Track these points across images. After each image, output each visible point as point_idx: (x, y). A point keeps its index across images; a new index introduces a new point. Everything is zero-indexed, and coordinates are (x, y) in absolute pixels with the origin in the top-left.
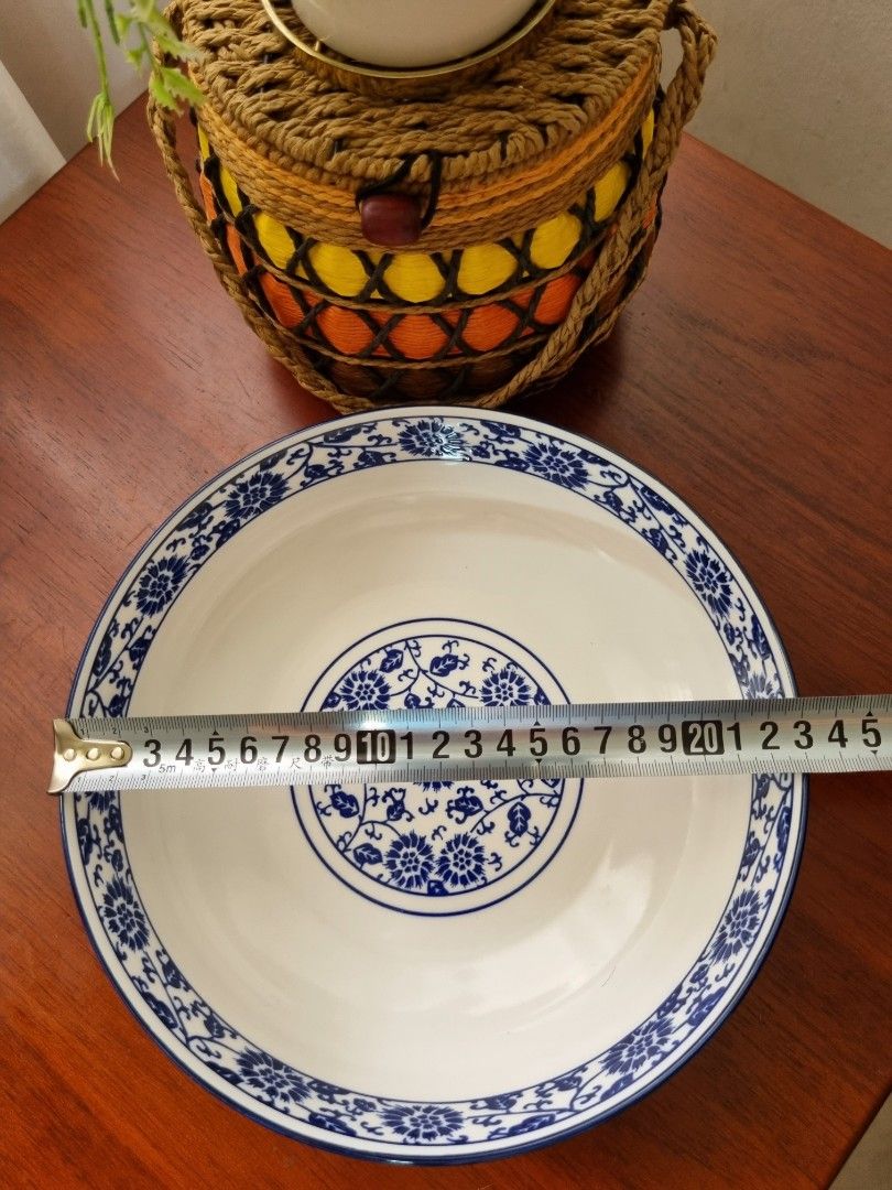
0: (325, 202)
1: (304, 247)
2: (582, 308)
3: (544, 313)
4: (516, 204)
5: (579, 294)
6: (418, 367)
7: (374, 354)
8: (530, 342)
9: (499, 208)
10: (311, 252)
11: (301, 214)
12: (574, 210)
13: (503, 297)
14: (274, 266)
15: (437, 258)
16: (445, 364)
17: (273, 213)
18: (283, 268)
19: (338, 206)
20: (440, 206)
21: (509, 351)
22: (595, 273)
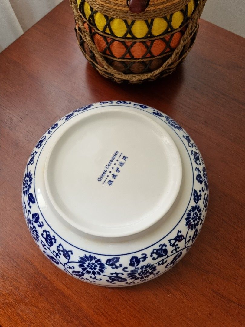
0: (117, 4)
1: (109, 20)
2: (183, 42)
3: (173, 44)
4: (169, 4)
5: (183, 37)
6: (138, 61)
7: (126, 57)
8: (168, 54)
9: (164, 5)
10: (111, 23)
11: (109, 9)
12: (182, 11)
13: (162, 37)
14: (99, 30)
15: (146, 21)
16: (145, 60)
17: (101, 11)
18: (101, 30)
19: (121, 4)
20: (150, 3)
21: (163, 56)
22: (187, 30)
